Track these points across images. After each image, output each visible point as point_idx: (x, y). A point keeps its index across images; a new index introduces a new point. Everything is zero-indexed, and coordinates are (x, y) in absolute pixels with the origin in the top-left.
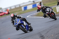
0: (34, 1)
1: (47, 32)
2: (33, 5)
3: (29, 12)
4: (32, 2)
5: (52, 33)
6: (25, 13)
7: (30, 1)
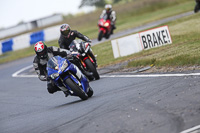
0: (34, 23)
1: (82, 127)
2: (32, 37)
3: (20, 58)
4: (30, 27)
5: (97, 128)
6: (7, 62)
7: (21, 23)
